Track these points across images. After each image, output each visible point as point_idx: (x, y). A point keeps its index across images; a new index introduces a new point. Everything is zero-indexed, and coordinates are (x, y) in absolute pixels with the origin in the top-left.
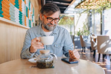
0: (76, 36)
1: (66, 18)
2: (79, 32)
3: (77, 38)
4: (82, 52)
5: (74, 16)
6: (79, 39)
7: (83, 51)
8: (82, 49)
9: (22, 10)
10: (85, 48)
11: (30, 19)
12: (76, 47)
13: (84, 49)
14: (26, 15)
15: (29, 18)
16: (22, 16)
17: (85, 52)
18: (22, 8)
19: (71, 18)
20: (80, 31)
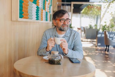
0: (101, 31)
1: (91, 8)
2: (104, 27)
3: (102, 34)
4: (105, 51)
5: (101, 5)
6: (103, 35)
7: (107, 50)
8: (105, 47)
9: (39, 4)
10: (109, 46)
11: (47, 11)
12: (99, 44)
13: (107, 48)
14: (43, 8)
15: (45, 10)
16: (39, 10)
17: (108, 51)
18: (39, 3)
19: (97, 7)
20: (106, 25)
